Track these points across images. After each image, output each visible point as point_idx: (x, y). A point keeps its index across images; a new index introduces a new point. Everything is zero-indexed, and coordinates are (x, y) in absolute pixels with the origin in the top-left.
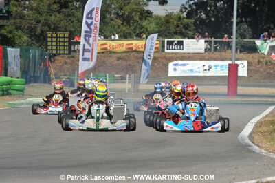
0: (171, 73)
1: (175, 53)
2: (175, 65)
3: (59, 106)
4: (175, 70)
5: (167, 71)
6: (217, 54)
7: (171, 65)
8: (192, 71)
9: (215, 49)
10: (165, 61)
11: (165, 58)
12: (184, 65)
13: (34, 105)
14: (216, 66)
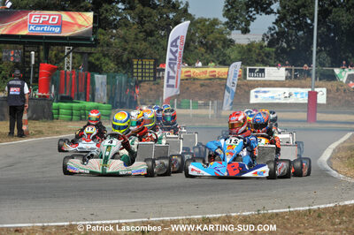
0: (253, 100)
1: (257, 81)
2: (256, 92)
3: (92, 142)
4: (256, 97)
5: (248, 99)
6: (297, 82)
7: (253, 92)
8: (273, 98)
9: (296, 77)
10: (247, 89)
11: (247, 85)
12: (265, 92)
13: (61, 140)
14: (296, 93)
